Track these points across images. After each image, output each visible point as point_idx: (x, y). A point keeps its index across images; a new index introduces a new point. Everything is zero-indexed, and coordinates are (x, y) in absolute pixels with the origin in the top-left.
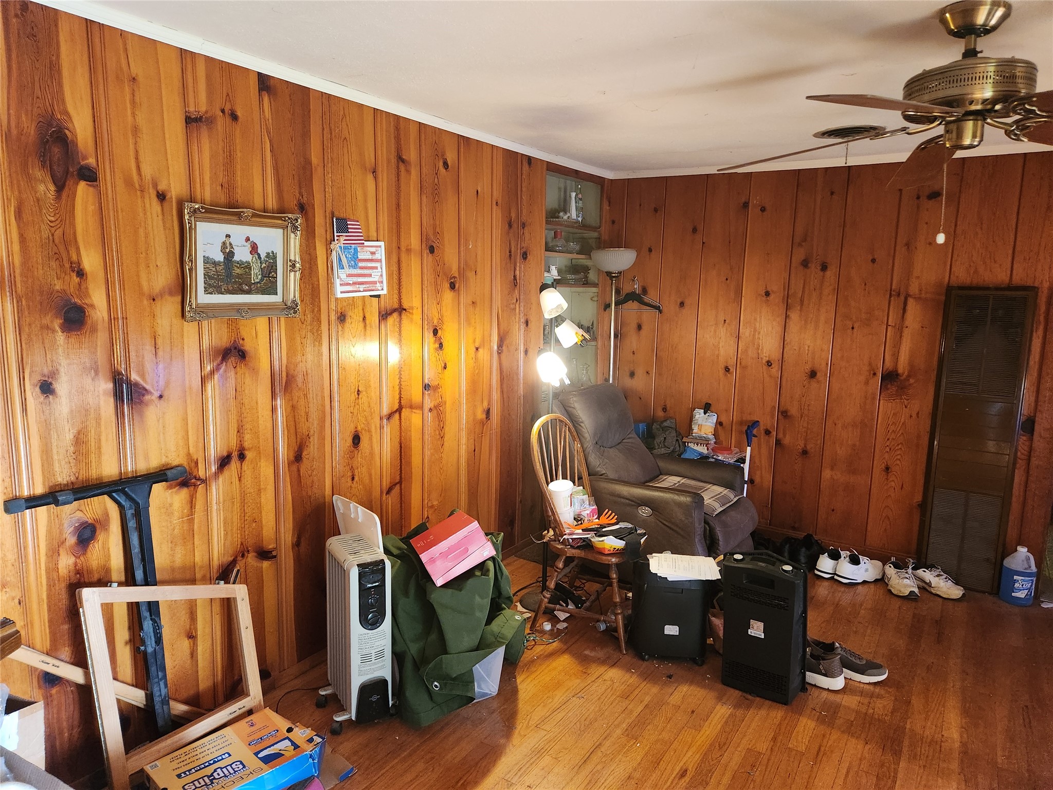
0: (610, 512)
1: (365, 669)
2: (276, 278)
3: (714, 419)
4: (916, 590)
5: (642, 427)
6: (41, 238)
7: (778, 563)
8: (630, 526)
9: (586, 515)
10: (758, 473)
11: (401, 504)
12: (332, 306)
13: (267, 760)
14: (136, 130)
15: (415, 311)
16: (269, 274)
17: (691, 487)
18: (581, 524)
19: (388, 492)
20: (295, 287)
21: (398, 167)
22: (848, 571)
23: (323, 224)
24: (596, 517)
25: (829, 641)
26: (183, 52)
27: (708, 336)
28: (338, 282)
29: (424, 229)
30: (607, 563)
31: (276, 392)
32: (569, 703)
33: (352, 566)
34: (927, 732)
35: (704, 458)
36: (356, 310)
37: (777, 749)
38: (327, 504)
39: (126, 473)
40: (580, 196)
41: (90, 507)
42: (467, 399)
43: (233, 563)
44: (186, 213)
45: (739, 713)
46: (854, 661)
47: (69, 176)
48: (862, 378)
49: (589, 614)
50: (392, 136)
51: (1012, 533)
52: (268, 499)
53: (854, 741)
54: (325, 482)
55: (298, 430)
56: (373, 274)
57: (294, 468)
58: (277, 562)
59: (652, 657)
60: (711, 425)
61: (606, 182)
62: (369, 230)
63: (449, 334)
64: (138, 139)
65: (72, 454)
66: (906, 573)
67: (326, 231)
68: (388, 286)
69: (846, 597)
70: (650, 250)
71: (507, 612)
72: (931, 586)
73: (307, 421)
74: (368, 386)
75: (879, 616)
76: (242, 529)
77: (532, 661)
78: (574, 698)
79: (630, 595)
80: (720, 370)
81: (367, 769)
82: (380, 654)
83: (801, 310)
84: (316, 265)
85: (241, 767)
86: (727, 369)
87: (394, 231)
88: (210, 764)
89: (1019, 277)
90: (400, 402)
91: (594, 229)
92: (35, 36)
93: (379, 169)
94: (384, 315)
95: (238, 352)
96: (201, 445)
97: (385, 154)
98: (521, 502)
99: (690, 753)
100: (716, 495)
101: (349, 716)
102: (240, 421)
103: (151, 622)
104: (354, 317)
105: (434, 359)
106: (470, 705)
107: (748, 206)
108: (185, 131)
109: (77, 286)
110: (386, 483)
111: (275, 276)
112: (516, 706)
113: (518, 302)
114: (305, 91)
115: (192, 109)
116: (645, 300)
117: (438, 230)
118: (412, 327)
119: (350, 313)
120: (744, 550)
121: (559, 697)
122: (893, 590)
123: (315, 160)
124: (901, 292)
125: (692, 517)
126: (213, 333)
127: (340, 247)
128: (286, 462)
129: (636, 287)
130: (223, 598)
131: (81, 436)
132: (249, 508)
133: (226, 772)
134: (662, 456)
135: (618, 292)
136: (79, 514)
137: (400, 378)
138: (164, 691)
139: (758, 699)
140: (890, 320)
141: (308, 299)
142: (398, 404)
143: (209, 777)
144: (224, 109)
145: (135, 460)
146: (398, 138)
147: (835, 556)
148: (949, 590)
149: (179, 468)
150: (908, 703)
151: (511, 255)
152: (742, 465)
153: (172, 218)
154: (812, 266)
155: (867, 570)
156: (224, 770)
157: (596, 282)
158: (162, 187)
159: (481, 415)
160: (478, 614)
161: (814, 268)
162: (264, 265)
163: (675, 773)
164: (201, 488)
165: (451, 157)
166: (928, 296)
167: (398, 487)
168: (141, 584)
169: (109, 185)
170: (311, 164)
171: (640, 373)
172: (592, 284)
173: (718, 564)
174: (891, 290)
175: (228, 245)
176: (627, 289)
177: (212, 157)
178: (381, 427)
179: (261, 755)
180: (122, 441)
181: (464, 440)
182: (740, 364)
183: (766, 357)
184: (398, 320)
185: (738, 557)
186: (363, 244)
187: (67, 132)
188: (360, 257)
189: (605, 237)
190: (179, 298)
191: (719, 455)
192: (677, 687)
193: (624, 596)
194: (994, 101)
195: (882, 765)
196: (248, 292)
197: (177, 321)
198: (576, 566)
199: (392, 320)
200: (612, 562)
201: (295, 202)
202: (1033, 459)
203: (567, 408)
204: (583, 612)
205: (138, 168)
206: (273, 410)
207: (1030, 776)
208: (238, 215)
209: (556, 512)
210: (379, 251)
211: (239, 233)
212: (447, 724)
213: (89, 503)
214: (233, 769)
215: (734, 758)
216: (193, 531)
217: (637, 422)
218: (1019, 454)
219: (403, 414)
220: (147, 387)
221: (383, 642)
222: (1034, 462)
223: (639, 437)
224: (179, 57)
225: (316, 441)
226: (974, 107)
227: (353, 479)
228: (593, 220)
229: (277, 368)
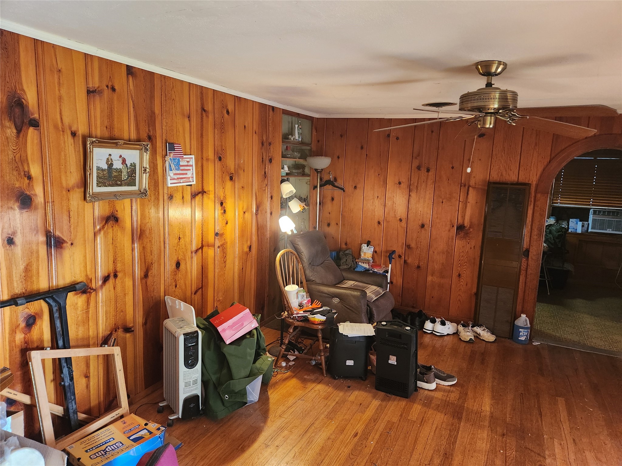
0: (318, 301)
1: (187, 390)
2: (136, 177)
3: (372, 249)
4: (473, 338)
5: (334, 254)
6: (9, 158)
7: (403, 326)
8: (329, 309)
9: (305, 304)
10: (395, 278)
11: (202, 300)
12: (165, 191)
13: (135, 440)
14: (60, 98)
15: (211, 193)
16: (132, 175)
17: (359, 286)
18: (302, 308)
19: (195, 294)
20: (146, 182)
21: (202, 114)
22: (440, 329)
23: (161, 146)
24: (310, 304)
25: (429, 365)
26: (86, 55)
27: (369, 205)
28: (169, 178)
29: (216, 148)
30: (317, 329)
31: (134, 239)
32: (296, 403)
33: (180, 335)
34: (475, 408)
35: (367, 270)
36: (178, 193)
37: (402, 420)
38: (161, 300)
39: (52, 287)
40: (300, 127)
41: (33, 306)
42: (238, 241)
43: (110, 335)
44: (88, 143)
45: (384, 403)
46: (441, 374)
47: (24, 124)
48: (447, 228)
49: (307, 356)
50: (199, 98)
51: (519, 308)
52: (129, 299)
53: (439, 414)
54: (161, 289)
55: (146, 260)
56: (188, 173)
57: (144, 281)
58: (134, 334)
59: (340, 377)
60: (370, 252)
61: (314, 119)
62: (186, 149)
63: (229, 205)
64: (61, 103)
65: (23, 277)
66: (468, 329)
67: (163, 150)
68: (196, 179)
69: (438, 343)
70: (338, 157)
71: (264, 357)
72: (480, 336)
73: (151, 255)
74: (184, 235)
75: (454, 351)
76: (116, 316)
77: (276, 383)
78: (299, 401)
79: (328, 345)
80: (375, 223)
81: (189, 443)
82: (195, 382)
83: (417, 192)
84: (157, 169)
85: (121, 445)
86: (379, 223)
87: (200, 149)
88: (103, 444)
89: (522, 179)
90: (202, 243)
91: (307, 145)
92: (7, 49)
93: (192, 116)
94: (194, 196)
95: (114, 218)
96: (93, 270)
97: (195, 106)
98: (268, 296)
99: (359, 425)
100: (373, 291)
101: (177, 416)
102: (114, 256)
103: (67, 369)
104: (178, 196)
105: (221, 219)
106: (243, 407)
107: (390, 136)
108: (87, 97)
109: (28, 185)
110: (194, 288)
111: (135, 176)
112: (268, 406)
113: (267, 186)
114: (152, 74)
115: (91, 86)
116: (336, 185)
117: (223, 148)
118: (209, 202)
119: (175, 195)
120: (388, 319)
121: (291, 400)
122: (462, 338)
123: (157, 111)
124: (466, 184)
125: (361, 303)
126: (101, 208)
127: (171, 159)
128: (139, 278)
129: (331, 177)
130: (105, 355)
131: (29, 267)
132: (119, 304)
133: (113, 448)
134: (345, 270)
135: (321, 179)
136: (27, 310)
137: (202, 230)
138: (74, 407)
139: (393, 396)
140: (461, 198)
141: (152, 188)
142: (201, 244)
143: (103, 451)
144: (108, 86)
145: (58, 279)
146: (202, 99)
147: (433, 321)
148: (489, 337)
149: (82, 283)
150: (466, 394)
151: (263, 160)
152: (387, 274)
153: (79, 146)
154: (422, 169)
155: (449, 328)
156: (112, 447)
157: (309, 173)
158: (74, 129)
159: (246, 249)
160: (248, 358)
161: (423, 170)
162: (129, 170)
163: (352, 435)
164: (93, 294)
165: (231, 108)
166: (480, 187)
167: (201, 290)
168: (61, 348)
169: (45, 128)
170: (154, 113)
171: (333, 224)
172: (307, 175)
173: (374, 327)
174: (461, 183)
175: (110, 160)
176: (326, 178)
177: (102, 112)
178: (192, 258)
179: (132, 438)
180: (50, 269)
181: (237, 263)
182: (386, 220)
183: (399, 216)
184: (201, 198)
185: (384, 323)
186: (183, 157)
187: (23, 100)
188: (181, 164)
189: (314, 149)
190: (83, 189)
191: (375, 269)
192: (353, 392)
193: (325, 346)
194: (499, 109)
195: (453, 425)
196: (120, 185)
197: (81, 202)
198: (299, 331)
199: (198, 198)
200: (319, 328)
201: (146, 135)
202: (529, 270)
203: (294, 244)
204: (303, 355)
205: (61, 119)
206: (133, 250)
207: (521, 426)
208: (116, 143)
209: (289, 302)
210: (192, 161)
211: (116, 153)
212: (232, 417)
213: (32, 304)
214: (117, 446)
215: (381, 426)
216: (89, 318)
217: (331, 251)
218: (522, 267)
219: (204, 250)
220: (65, 239)
221: (197, 375)
222: (529, 271)
223: (332, 259)
224: (84, 58)
225: (156, 267)
226: (490, 111)
227: (176, 286)
228: (307, 140)
229: (135, 226)
